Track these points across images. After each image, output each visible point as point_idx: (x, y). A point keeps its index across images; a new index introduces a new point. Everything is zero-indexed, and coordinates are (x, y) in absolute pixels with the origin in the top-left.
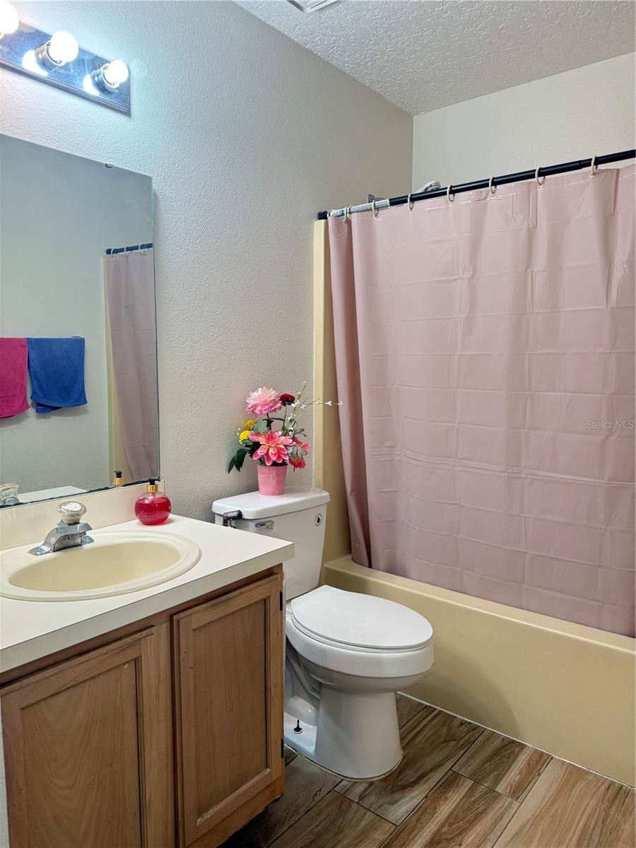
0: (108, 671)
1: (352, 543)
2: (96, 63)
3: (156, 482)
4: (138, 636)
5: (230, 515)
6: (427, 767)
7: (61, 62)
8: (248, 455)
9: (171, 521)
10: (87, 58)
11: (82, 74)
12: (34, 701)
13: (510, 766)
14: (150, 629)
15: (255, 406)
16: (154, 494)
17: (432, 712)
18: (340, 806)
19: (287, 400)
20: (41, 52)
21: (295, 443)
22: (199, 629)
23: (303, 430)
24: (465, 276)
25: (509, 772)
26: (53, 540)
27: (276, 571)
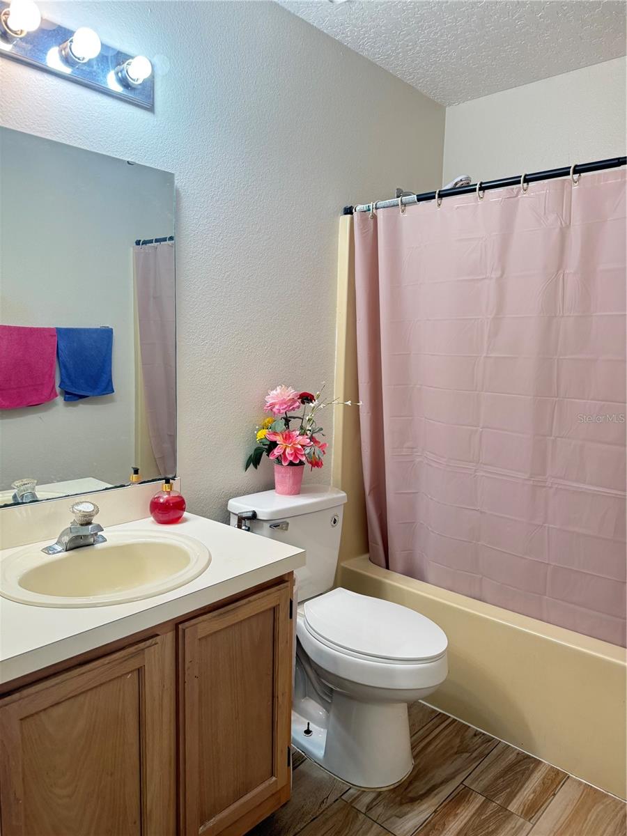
0: (110, 681)
1: (370, 543)
2: (120, 58)
3: (171, 481)
4: (142, 645)
5: (245, 515)
6: (438, 779)
7: (84, 59)
8: (265, 454)
9: (186, 520)
10: (110, 54)
11: (105, 72)
12: (34, 712)
13: (524, 784)
14: (154, 639)
15: (273, 405)
16: (169, 493)
17: (445, 721)
18: (347, 816)
19: (306, 398)
20: (65, 49)
21: (312, 443)
22: (205, 638)
23: (321, 429)
24: (493, 276)
25: (523, 790)
26: (66, 539)
27: (286, 579)
